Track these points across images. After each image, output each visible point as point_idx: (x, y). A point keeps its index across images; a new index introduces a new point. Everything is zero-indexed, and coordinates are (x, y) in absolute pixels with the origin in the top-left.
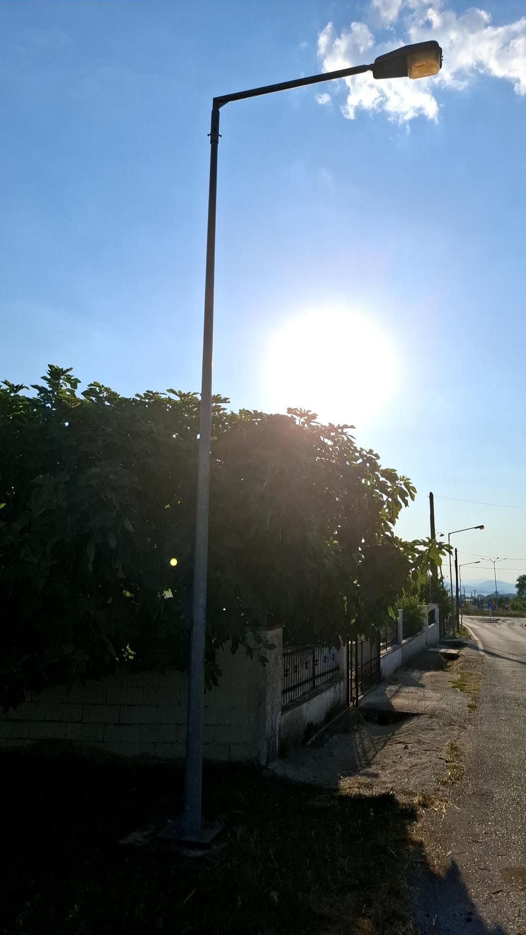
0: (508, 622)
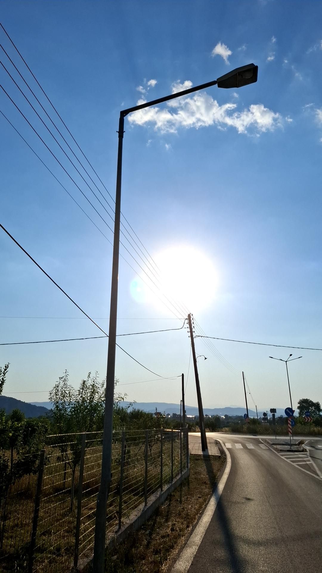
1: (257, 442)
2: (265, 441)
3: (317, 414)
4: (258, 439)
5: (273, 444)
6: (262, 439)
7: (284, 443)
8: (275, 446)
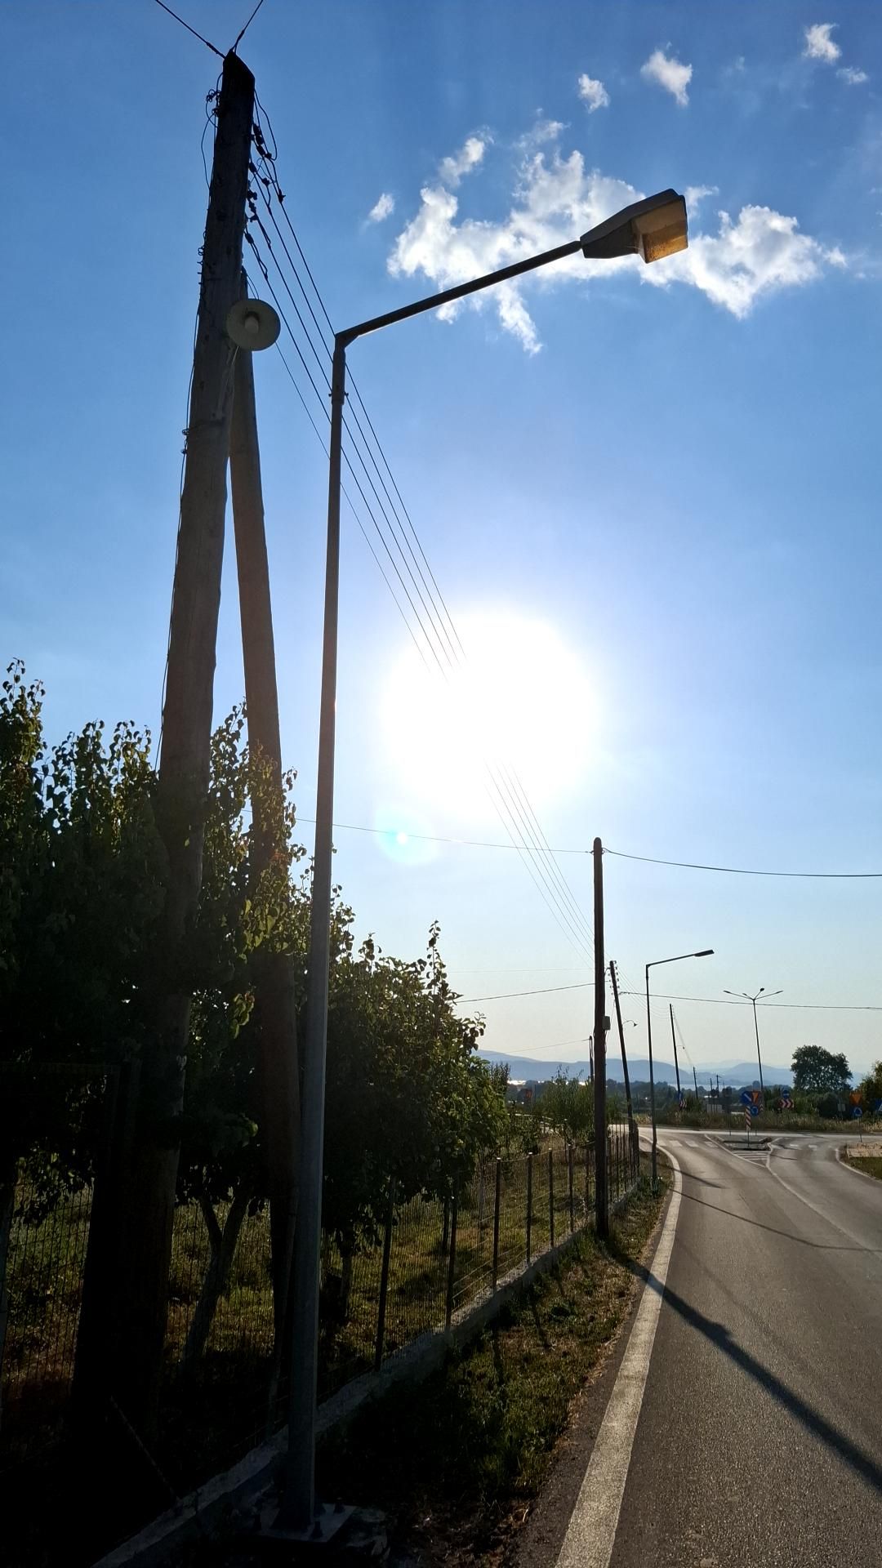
0: (792, 1145)
1: (702, 1139)
2: (714, 1137)
3: (839, 1084)
4: (703, 1135)
5: (725, 1142)
6: (708, 1135)
7: (741, 1140)
8: (727, 1145)
